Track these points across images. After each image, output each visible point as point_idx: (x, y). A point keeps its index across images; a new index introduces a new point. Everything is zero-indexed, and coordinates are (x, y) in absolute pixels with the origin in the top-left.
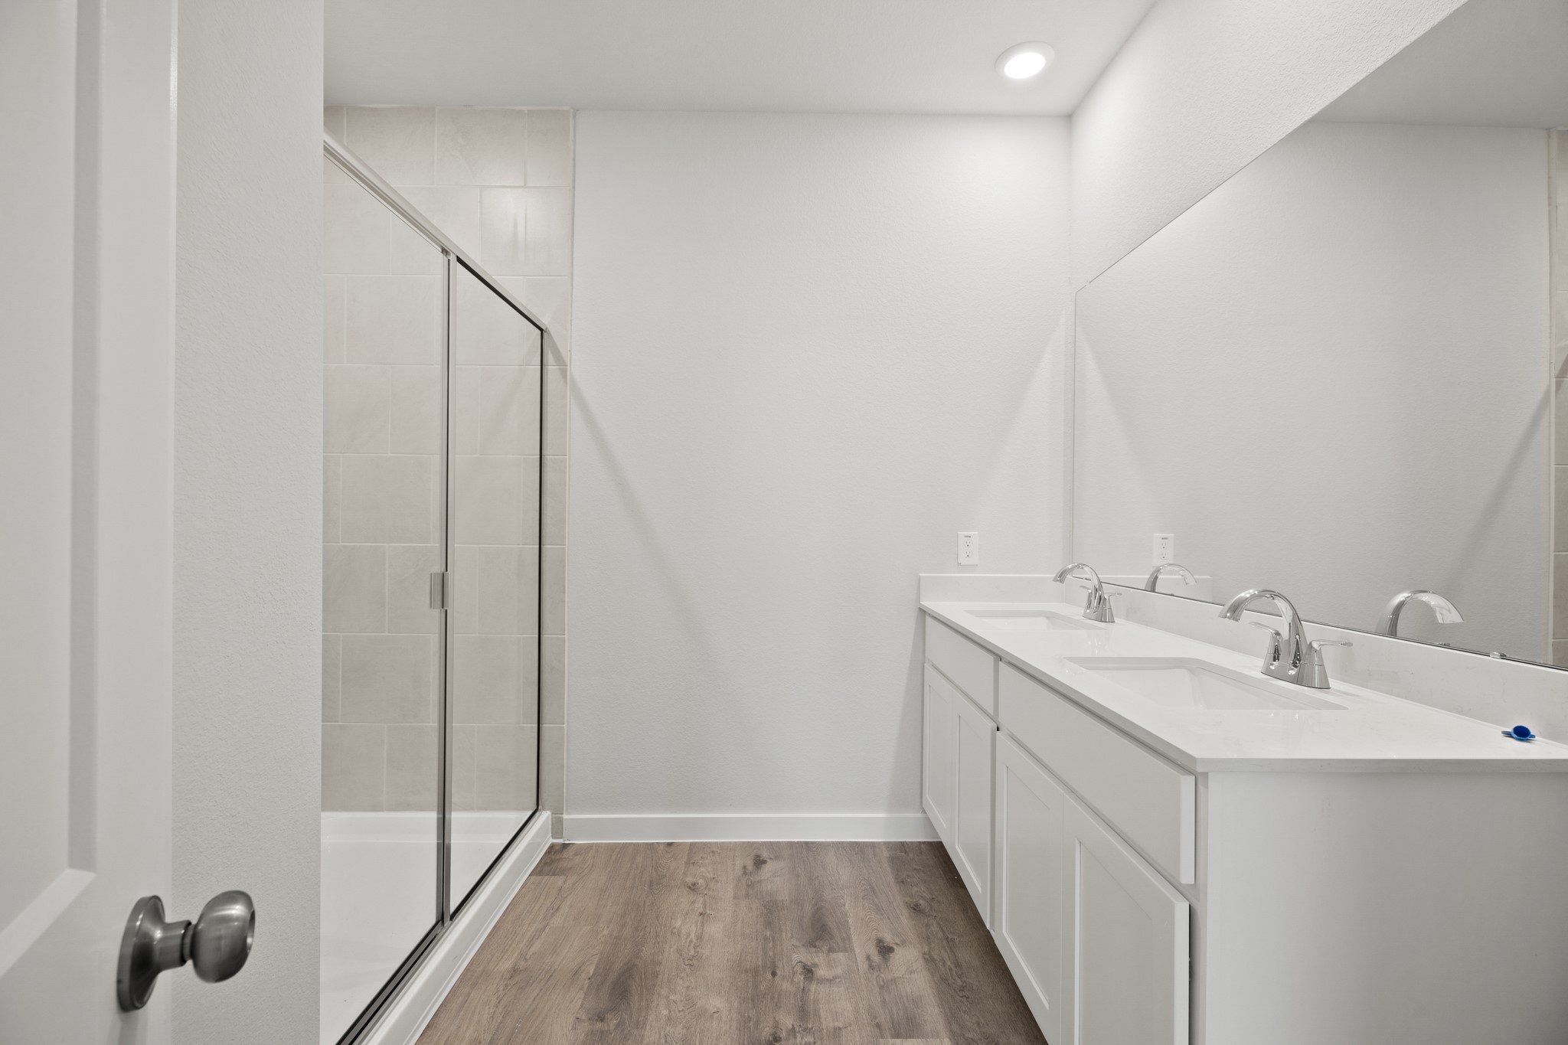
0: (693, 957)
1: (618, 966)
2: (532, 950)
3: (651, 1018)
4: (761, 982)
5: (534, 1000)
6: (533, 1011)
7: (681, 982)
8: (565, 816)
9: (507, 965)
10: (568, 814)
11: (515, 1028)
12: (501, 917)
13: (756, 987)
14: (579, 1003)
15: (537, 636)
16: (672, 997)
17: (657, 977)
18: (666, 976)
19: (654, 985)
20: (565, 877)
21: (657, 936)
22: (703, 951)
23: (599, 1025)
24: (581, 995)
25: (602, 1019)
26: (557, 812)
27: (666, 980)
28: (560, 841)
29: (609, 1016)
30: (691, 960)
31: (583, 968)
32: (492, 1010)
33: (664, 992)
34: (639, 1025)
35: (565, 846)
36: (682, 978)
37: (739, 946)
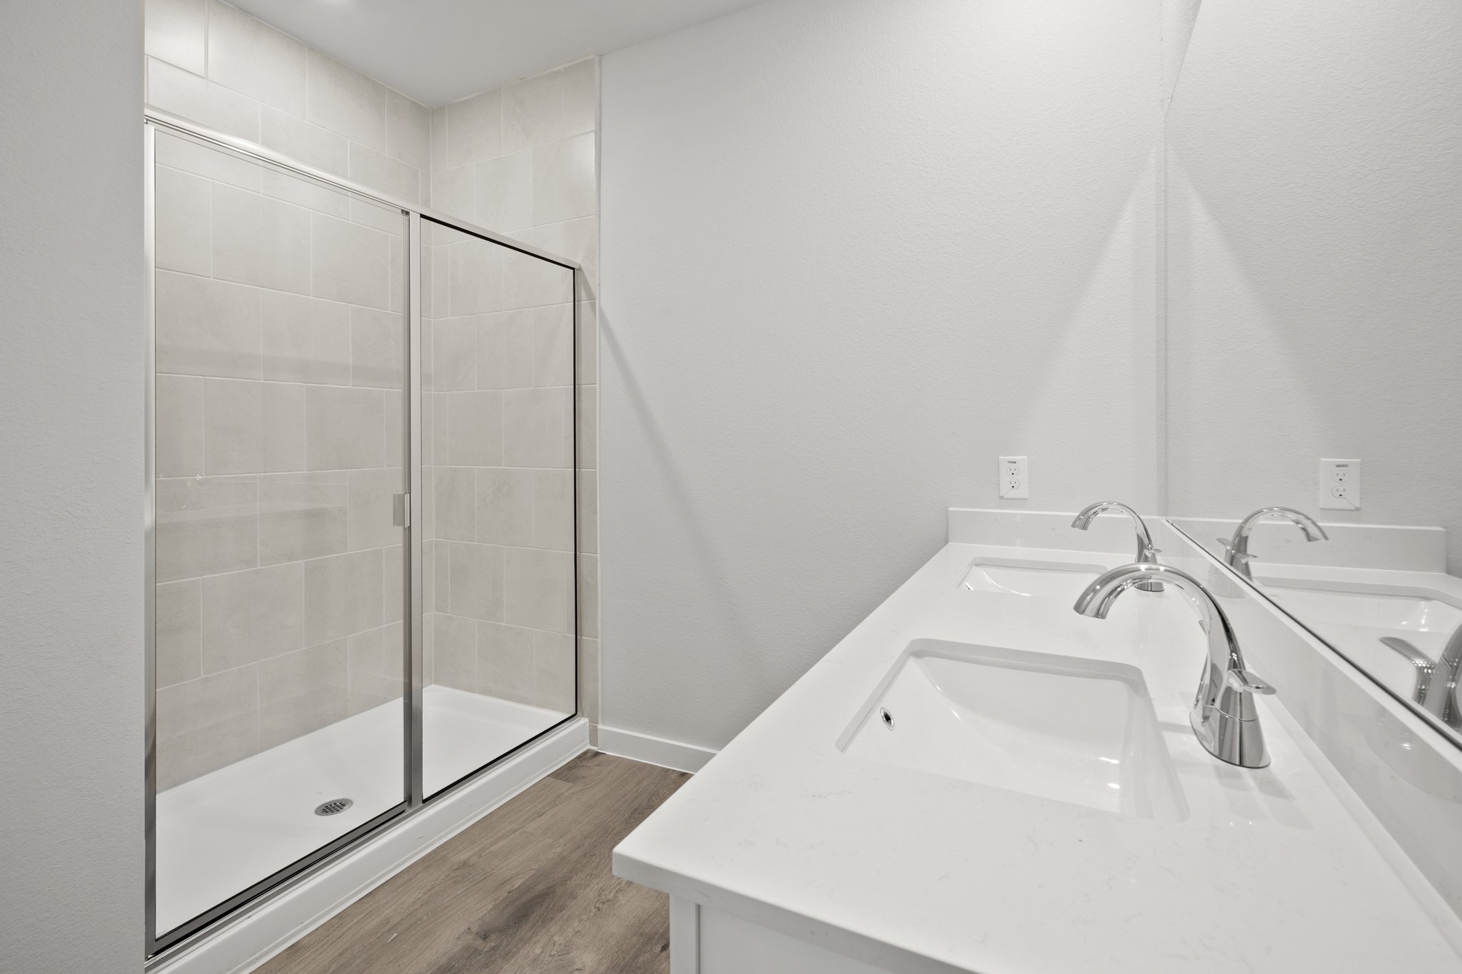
0: (608, 900)
1: (540, 888)
2: (493, 848)
3: (522, 952)
4: (645, 952)
5: (454, 898)
6: (445, 908)
7: (576, 924)
8: (600, 727)
9: (462, 857)
10: (603, 724)
11: (420, 919)
12: (496, 810)
13: (636, 956)
14: (482, 914)
15: (574, 553)
16: (556, 938)
17: (561, 911)
18: (570, 913)
19: (552, 919)
20: (572, 784)
21: (596, 868)
22: (621, 898)
23: (480, 942)
24: (490, 906)
25: (485, 937)
26: (594, 721)
27: (565, 917)
28: (595, 749)
29: (493, 937)
30: (604, 903)
31: (513, 880)
32: (420, 895)
33: (554, 929)
34: (507, 956)
35: (597, 754)
36: (580, 921)
37: (658, 903)
